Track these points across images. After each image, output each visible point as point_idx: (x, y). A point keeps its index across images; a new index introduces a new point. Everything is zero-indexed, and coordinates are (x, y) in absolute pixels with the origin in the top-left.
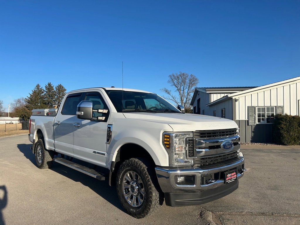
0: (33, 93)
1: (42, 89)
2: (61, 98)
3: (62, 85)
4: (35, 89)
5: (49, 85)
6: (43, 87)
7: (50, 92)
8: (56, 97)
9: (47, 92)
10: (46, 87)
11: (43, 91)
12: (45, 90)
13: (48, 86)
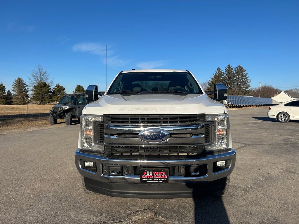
0: (214, 77)
1: (222, 72)
2: (240, 79)
3: (241, 66)
4: (216, 73)
5: (229, 67)
6: (223, 70)
7: (229, 73)
8: (235, 79)
9: (226, 74)
10: (225, 69)
11: (223, 73)
12: (225, 73)
13: (227, 68)
